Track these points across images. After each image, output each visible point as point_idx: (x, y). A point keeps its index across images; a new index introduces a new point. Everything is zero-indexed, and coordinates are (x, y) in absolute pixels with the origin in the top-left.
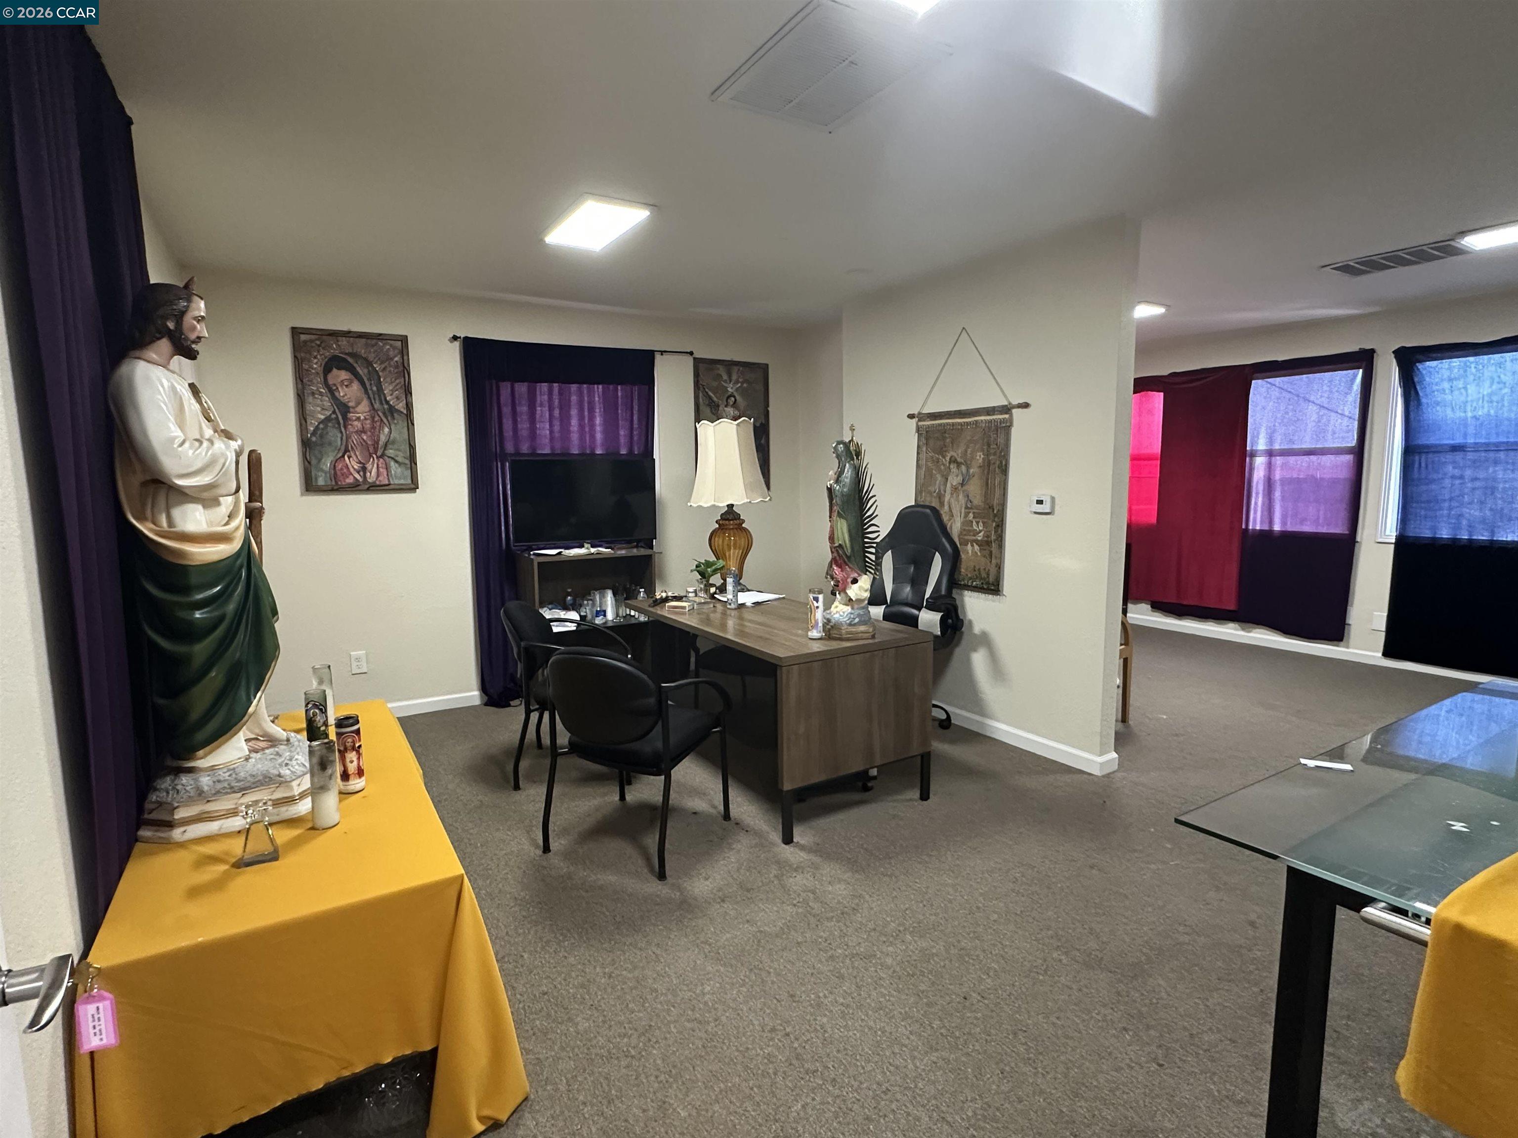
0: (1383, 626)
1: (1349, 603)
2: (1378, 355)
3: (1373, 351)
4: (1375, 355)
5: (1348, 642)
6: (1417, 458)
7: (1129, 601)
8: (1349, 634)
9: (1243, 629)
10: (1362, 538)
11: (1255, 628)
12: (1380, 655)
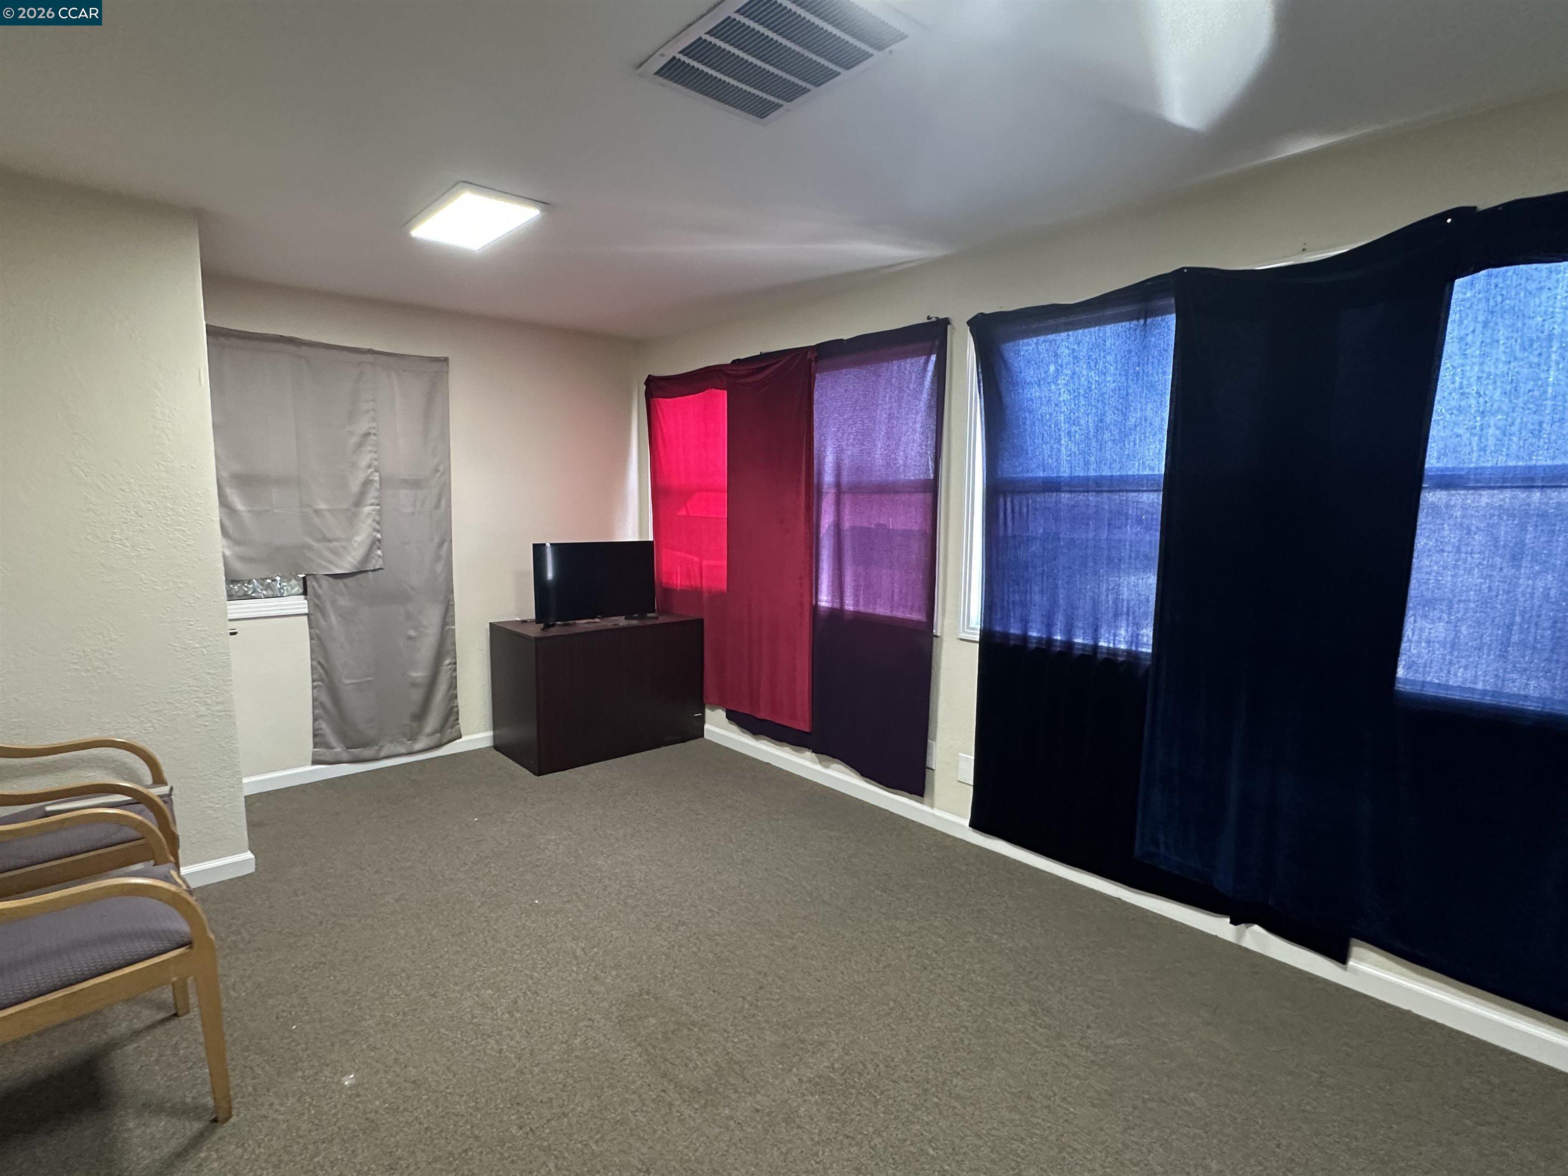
0: (970, 779)
1: (930, 735)
2: (954, 329)
3: (946, 322)
4: (949, 326)
5: (932, 797)
6: (1001, 500)
7: (707, 706)
8: (933, 784)
9: (821, 762)
10: (942, 632)
11: (833, 763)
12: (967, 822)
